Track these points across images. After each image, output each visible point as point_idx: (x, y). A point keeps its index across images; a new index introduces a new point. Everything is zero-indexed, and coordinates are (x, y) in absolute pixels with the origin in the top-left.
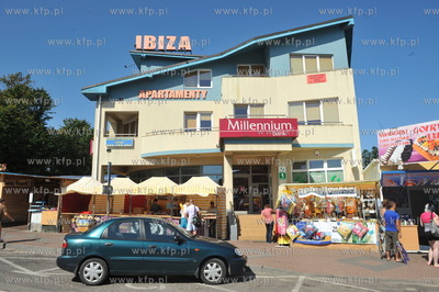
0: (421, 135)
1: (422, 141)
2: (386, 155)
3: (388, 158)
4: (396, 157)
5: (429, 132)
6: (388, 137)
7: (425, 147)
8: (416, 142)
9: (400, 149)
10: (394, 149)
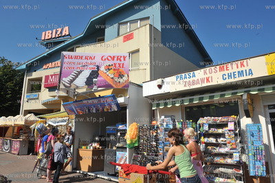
0: (108, 63)
1: (108, 68)
2: (70, 78)
3: (71, 81)
4: (81, 81)
5: (115, 61)
6: (73, 60)
7: (111, 74)
8: (102, 69)
9: (86, 74)
10: (80, 73)
